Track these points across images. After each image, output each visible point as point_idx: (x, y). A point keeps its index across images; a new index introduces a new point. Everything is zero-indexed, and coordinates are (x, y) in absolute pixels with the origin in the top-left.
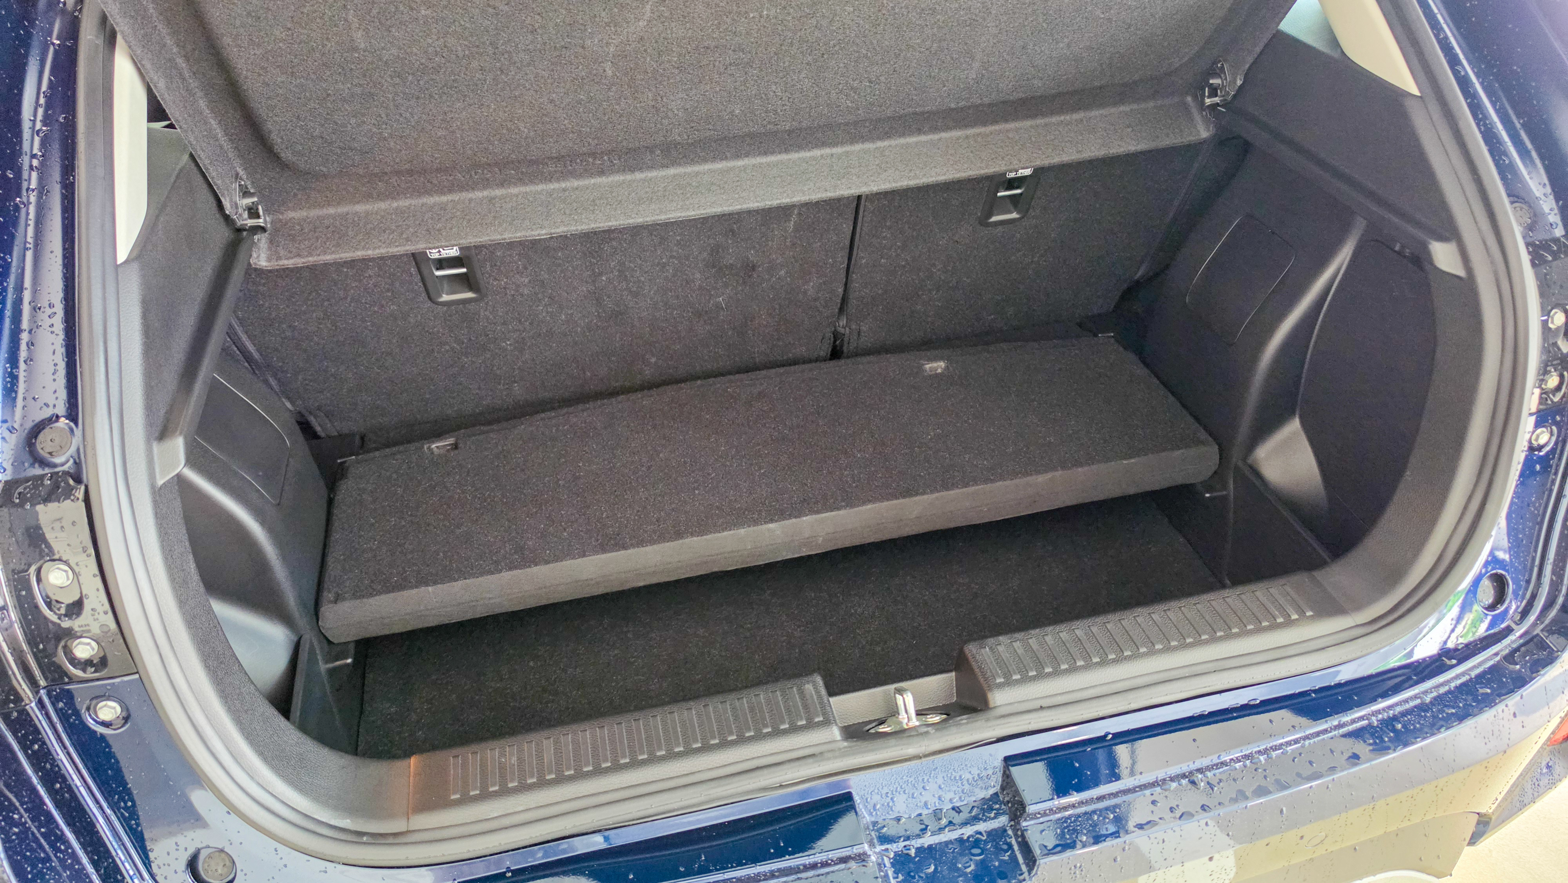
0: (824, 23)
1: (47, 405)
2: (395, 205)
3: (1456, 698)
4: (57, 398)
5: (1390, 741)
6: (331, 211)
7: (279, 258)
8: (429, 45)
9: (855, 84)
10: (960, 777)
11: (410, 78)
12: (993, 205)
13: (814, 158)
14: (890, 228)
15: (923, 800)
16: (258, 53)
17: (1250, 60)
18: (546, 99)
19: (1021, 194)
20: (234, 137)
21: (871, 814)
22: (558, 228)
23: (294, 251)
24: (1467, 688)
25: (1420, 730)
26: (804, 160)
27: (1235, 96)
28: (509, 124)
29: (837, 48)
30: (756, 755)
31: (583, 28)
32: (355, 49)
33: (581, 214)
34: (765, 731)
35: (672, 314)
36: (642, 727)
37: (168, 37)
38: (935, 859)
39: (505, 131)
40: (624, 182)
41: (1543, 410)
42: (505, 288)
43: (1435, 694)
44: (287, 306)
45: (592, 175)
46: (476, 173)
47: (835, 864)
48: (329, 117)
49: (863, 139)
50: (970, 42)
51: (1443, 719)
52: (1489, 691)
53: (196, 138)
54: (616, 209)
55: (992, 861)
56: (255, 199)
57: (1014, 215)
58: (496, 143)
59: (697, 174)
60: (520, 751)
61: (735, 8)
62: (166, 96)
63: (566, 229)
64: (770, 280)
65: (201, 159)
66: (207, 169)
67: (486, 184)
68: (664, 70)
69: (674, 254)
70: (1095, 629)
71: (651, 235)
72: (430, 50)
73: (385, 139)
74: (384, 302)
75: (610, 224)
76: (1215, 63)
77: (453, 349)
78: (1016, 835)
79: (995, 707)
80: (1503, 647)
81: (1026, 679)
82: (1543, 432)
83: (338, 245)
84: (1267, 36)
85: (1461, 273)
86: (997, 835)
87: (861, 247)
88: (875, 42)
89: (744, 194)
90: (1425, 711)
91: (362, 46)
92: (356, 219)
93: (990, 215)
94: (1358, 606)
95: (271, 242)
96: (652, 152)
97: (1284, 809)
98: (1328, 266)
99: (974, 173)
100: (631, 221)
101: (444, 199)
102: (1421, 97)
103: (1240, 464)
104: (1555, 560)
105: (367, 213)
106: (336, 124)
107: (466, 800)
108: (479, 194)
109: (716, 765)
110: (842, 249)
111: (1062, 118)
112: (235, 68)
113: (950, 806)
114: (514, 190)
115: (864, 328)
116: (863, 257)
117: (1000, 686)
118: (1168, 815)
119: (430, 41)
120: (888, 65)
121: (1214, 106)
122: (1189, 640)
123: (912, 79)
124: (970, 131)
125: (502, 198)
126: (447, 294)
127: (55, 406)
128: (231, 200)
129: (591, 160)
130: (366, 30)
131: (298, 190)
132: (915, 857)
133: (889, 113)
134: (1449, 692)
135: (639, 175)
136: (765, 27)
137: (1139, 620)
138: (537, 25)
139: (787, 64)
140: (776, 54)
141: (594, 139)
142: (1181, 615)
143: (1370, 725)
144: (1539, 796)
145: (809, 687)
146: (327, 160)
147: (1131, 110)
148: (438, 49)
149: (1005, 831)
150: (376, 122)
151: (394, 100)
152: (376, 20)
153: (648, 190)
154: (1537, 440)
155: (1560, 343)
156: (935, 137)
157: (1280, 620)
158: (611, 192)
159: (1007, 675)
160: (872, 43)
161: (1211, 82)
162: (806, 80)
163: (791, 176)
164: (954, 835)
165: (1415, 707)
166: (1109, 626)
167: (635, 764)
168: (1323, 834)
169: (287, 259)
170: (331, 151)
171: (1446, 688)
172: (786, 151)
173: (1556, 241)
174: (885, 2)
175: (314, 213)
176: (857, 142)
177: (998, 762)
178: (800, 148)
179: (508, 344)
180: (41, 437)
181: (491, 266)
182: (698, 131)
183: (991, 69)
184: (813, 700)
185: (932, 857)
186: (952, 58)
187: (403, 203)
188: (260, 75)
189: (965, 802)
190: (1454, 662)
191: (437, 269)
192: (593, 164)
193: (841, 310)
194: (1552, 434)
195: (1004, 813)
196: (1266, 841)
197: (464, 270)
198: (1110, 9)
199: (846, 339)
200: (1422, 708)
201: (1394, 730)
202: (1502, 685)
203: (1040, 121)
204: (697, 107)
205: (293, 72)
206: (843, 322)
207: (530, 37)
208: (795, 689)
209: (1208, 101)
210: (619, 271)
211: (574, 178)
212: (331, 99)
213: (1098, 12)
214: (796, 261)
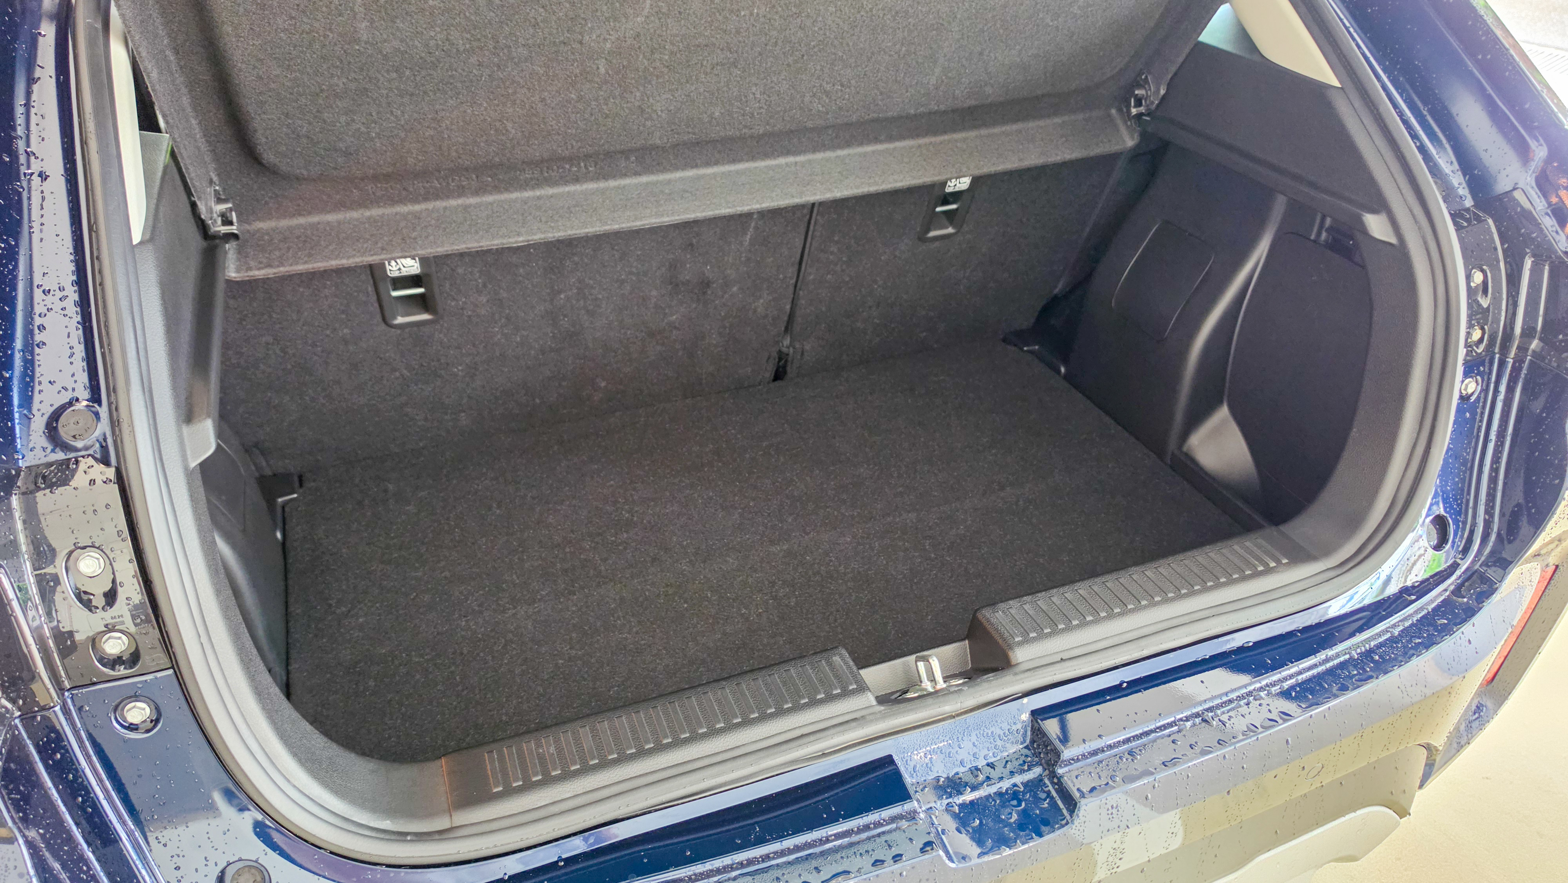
0: (808, 23)
1: (66, 389)
2: (368, 213)
3: (1420, 629)
4: (76, 382)
5: (1371, 670)
6: (301, 220)
7: (249, 269)
8: (432, 38)
9: (828, 87)
10: (992, 733)
11: (408, 73)
12: (932, 221)
13: (779, 166)
14: (837, 242)
15: (960, 758)
16: (257, 43)
17: (1173, 69)
18: (537, 97)
19: (957, 210)
20: (213, 138)
21: (912, 776)
22: (535, 235)
23: (265, 261)
24: (1428, 620)
25: (1395, 659)
26: (769, 168)
27: (1158, 106)
28: (498, 124)
29: (816, 50)
30: (797, 725)
31: (583, 22)
32: (357, 41)
33: (557, 221)
34: (803, 702)
35: (625, 333)
36: (678, 708)
37: (161, 27)
38: (979, 813)
39: (492, 132)
40: (597, 190)
41: (1470, 361)
42: (462, 309)
43: (1401, 628)
44: (237, 331)
45: (566, 183)
46: (453, 180)
47: (887, 824)
48: (318, 114)
49: (823, 147)
50: (935, 46)
51: (1412, 648)
52: (1446, 622)
53: (180, 136)
54: (591, 216)
55: (1033, 809)
56: (230, 205)
57: (951, 230)
58: (482, 144)
59: (669, 182)
60: (557, 741)
61: (728, 5)
62: (157, 87)
63: (543, 236)
64: (723, 297)
65: (183, 158)
66: (187, 169)
67: (461, 191)
68: (655, 68)
69: (634, 270)
70: (1096, 588)
71: (613, 249)
72: (432, 43)
73: (372, 139)
74: (337, 325)
75: (587, 230)
76: (1140, 74)
77: (402, 375)
78: (1053, 783)
79: (1017, 664)
80: (1450, 583)
81: (1041, 637)
82: (1470, 382)
83: (310, 255)
84: (1190, 46)
85: (1393, 240)
86: (1034, 786)
87: (809, 262)
88: (851, 44)
89: (715, 201)
90: (1396, 643)
91: (365, 38)
92: (328, 228)
93: (928, 230)
94: (1326, 552)
95: (239, 252)
96: (627, 158)
97: (1289, 739)
98: (1247, 261)
99: (928, 180)
100: (607, 228)
101: (417, 207)
102: (1342, 88)
103: (1176, 452)
104: (1487, 500)
105: (339, 223)
106: (325, 121)
107: (509, 792)
108: (453, 202)
109: (758, 738)
110: (793, 265)
111: (1004, 129)
112: (230, 60)
113: (985, 762)
114: (489, 198)
115: (807, 347)
116: (811, 274)
117: (1020, 644)
118: (1189, 752)
119: (432, 34)
120: (860, 69)
121: (1139, 116)
122: (1184, 591)
123: (880, 83)
124: (922, 141)
125: (478, 206)
126: (402, 316)
127: (74, 390)
128: (206, 205)
129: (567, 166)
130: (372, 21)
131: (271, 198)
132: (960, 813)
133: (854, 118)
134: (1412, 625)
135: (612, 183)
136: (753, 25)
137: (1134, 577)
138: (539, 19)
139: (769, 64)
140: (760, 54)
141: (577, 142)
142: (1171, 570)
143: (1351, 658)
144: (1472, 737)
145: (836, 659)
146: (310, 162)
147: (1063, 122)
148: (440, 43)
149: (1041, 780)
150: (365, 121)
151: (387, 96)
152: (383, 10)
153: (622, 197)
154: (1466, 389)
155: (1479, 299)
156: (891, 146)
157: (1261, 568)
158: (586, 200)
159: (1025, 634)
160: (848, 45)
161: (1136, 92)
162: (785, 82)
163: (759, 182)
164: (992, 790)
165: (1387, 640)
166: (1108, 584)
167: (678, 743)
168: (1320, 765)
169: (259, 269)
170: (315, 153)
171: (1410, 622)
172: (753, 158)
173: (1467, 210)
174: (865, 3)
175: (284, 223)
176: (819, 151)
177: (1025, 717)
178: (766, 156)
179: (459, 370)
180: (62, 420)
181: (451, 285)
182: (678, 134)
183: (950, 75)
184: (843, 670)
185: (975, 812)
186: (917, 62)
187: (375, 212)
188: (255, 67)
189: (999, 758)
190: (1413, 597)
191: (395, 289)
192: (569, 170)
193: (786, 329)
194: (1477, 382)
195: (1037, 764)
196: (1274, 773)
197: (421, 290)
198: (1059, 16)
199: (790, 359)
200: (1393, 640)
201: (1373, 661)
202: (1456, 616)
203: (984, 132)
204: (679, 109)
205: (289, 66)
206: (787, 342)
207: (531, 31)
208: (823, 662)
209: (1134, 111)
210: (578, 289)
211: (549, 186)
212: (325, 94)
213: (1048, 20)
214: (749, 277)
